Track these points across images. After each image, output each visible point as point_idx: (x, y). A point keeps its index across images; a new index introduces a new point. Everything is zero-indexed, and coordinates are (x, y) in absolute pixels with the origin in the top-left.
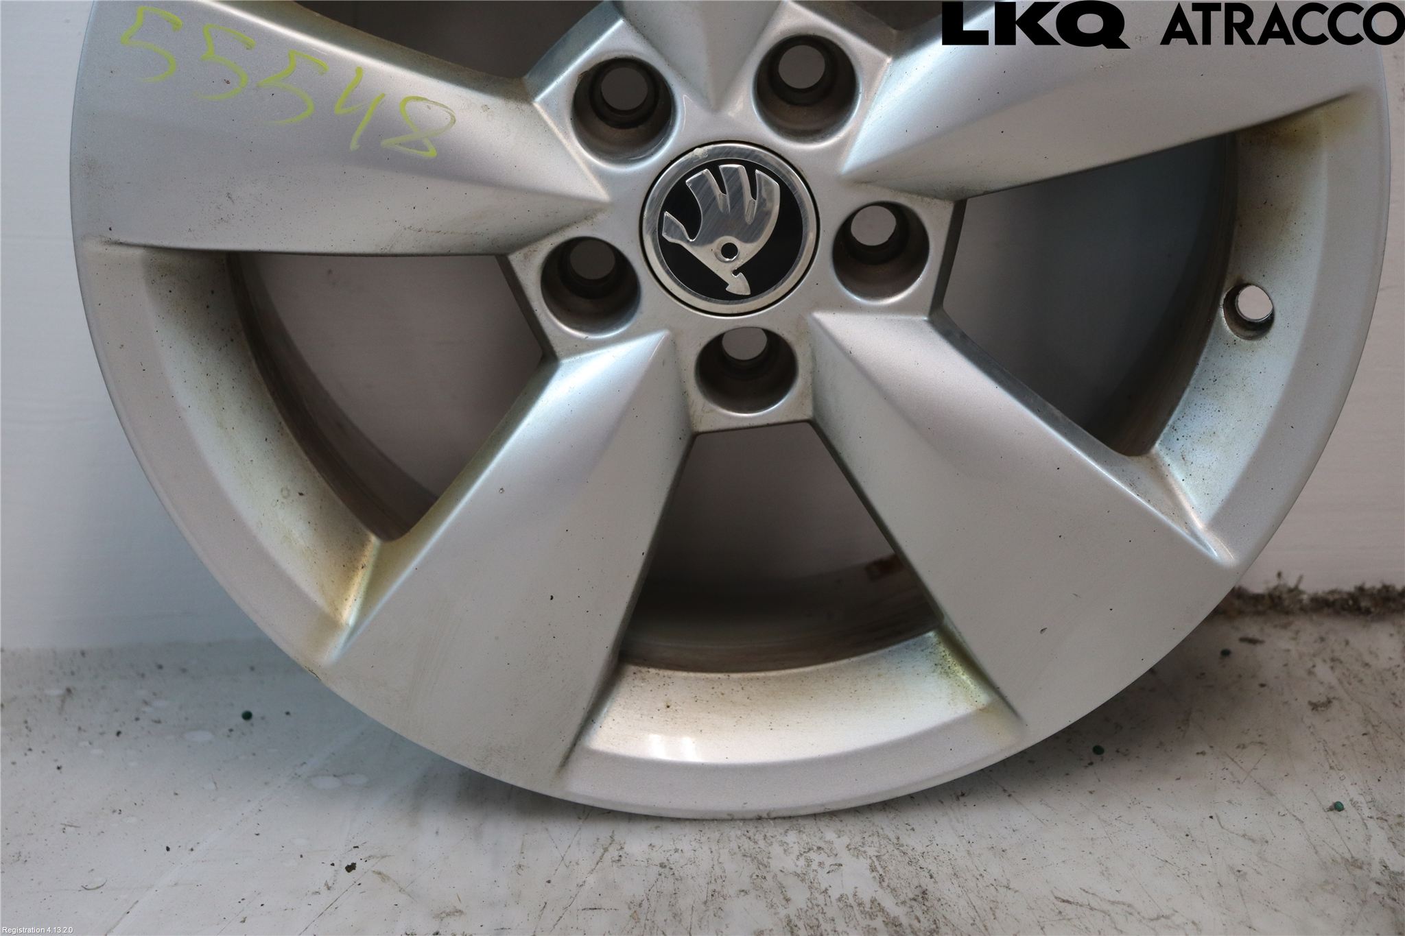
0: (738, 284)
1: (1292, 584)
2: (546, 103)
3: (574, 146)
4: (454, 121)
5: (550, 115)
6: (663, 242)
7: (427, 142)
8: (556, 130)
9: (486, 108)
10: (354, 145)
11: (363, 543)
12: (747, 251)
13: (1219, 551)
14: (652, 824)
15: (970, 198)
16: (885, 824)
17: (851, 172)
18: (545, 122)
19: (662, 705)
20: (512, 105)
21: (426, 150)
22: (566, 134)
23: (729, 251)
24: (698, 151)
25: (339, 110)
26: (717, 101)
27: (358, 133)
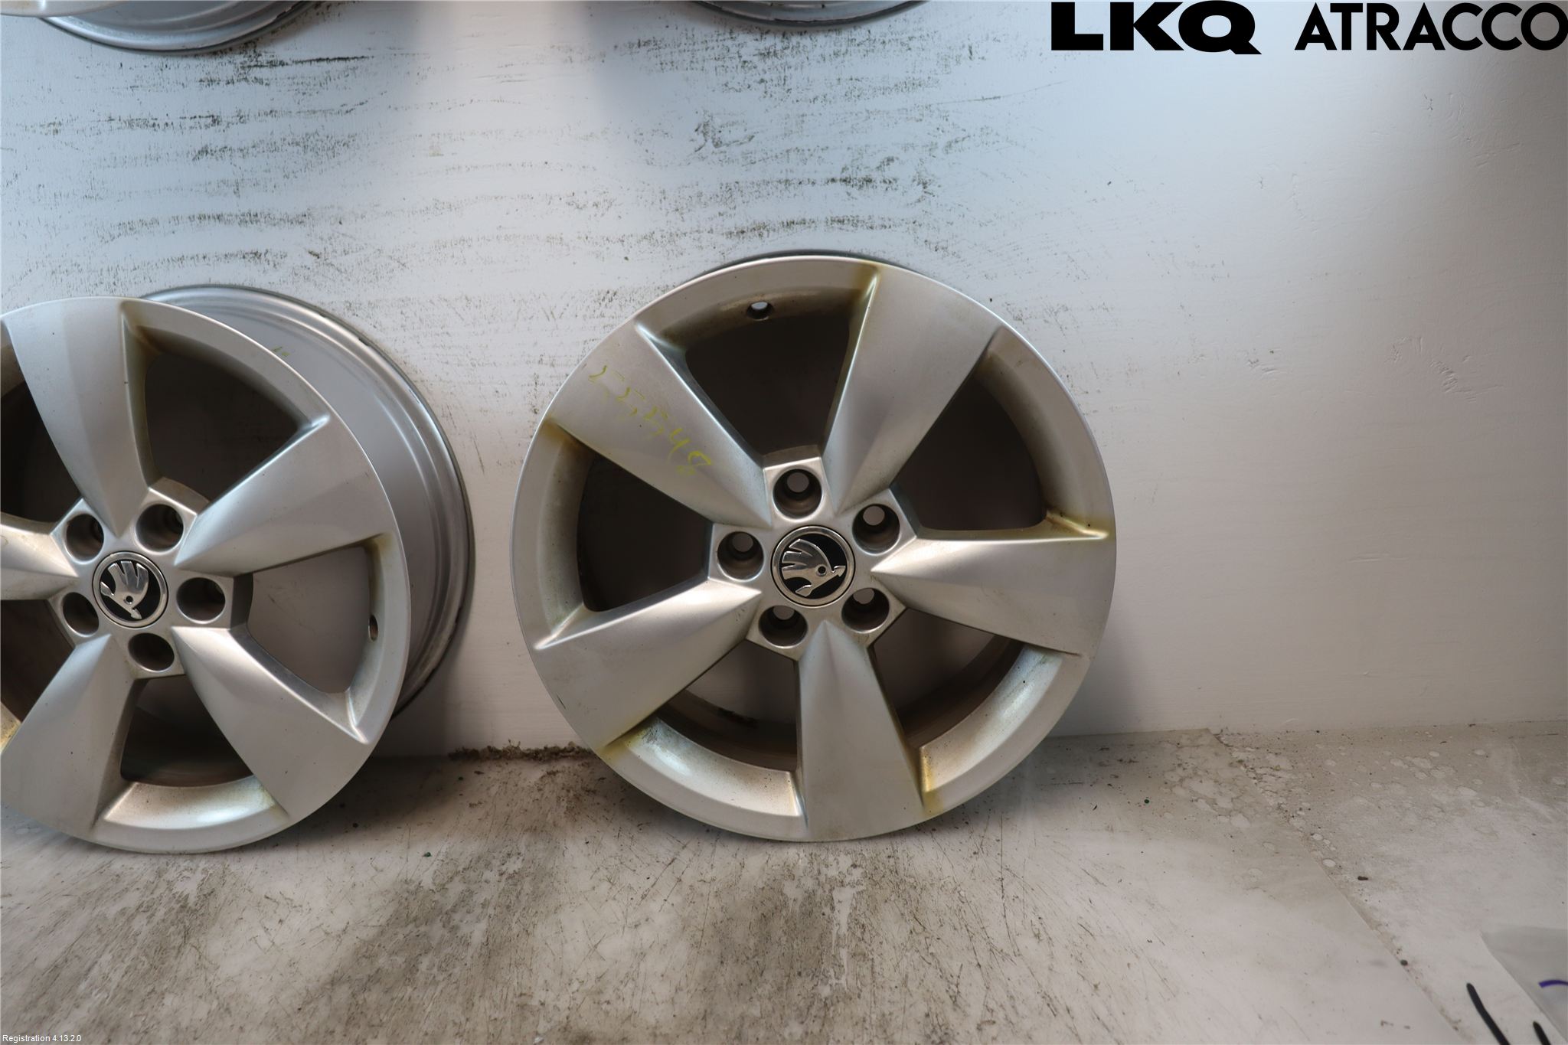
0: (135, 614)
2: (56, 533)
3: (66, 553)
4: (7, 542)
5: (56, 537)
6: (102, 595)
8: (59, 544)
12: (138, 598)
15: (240, 575)
17: (181, 564)
18: (54, 542)
23: (129, 599)
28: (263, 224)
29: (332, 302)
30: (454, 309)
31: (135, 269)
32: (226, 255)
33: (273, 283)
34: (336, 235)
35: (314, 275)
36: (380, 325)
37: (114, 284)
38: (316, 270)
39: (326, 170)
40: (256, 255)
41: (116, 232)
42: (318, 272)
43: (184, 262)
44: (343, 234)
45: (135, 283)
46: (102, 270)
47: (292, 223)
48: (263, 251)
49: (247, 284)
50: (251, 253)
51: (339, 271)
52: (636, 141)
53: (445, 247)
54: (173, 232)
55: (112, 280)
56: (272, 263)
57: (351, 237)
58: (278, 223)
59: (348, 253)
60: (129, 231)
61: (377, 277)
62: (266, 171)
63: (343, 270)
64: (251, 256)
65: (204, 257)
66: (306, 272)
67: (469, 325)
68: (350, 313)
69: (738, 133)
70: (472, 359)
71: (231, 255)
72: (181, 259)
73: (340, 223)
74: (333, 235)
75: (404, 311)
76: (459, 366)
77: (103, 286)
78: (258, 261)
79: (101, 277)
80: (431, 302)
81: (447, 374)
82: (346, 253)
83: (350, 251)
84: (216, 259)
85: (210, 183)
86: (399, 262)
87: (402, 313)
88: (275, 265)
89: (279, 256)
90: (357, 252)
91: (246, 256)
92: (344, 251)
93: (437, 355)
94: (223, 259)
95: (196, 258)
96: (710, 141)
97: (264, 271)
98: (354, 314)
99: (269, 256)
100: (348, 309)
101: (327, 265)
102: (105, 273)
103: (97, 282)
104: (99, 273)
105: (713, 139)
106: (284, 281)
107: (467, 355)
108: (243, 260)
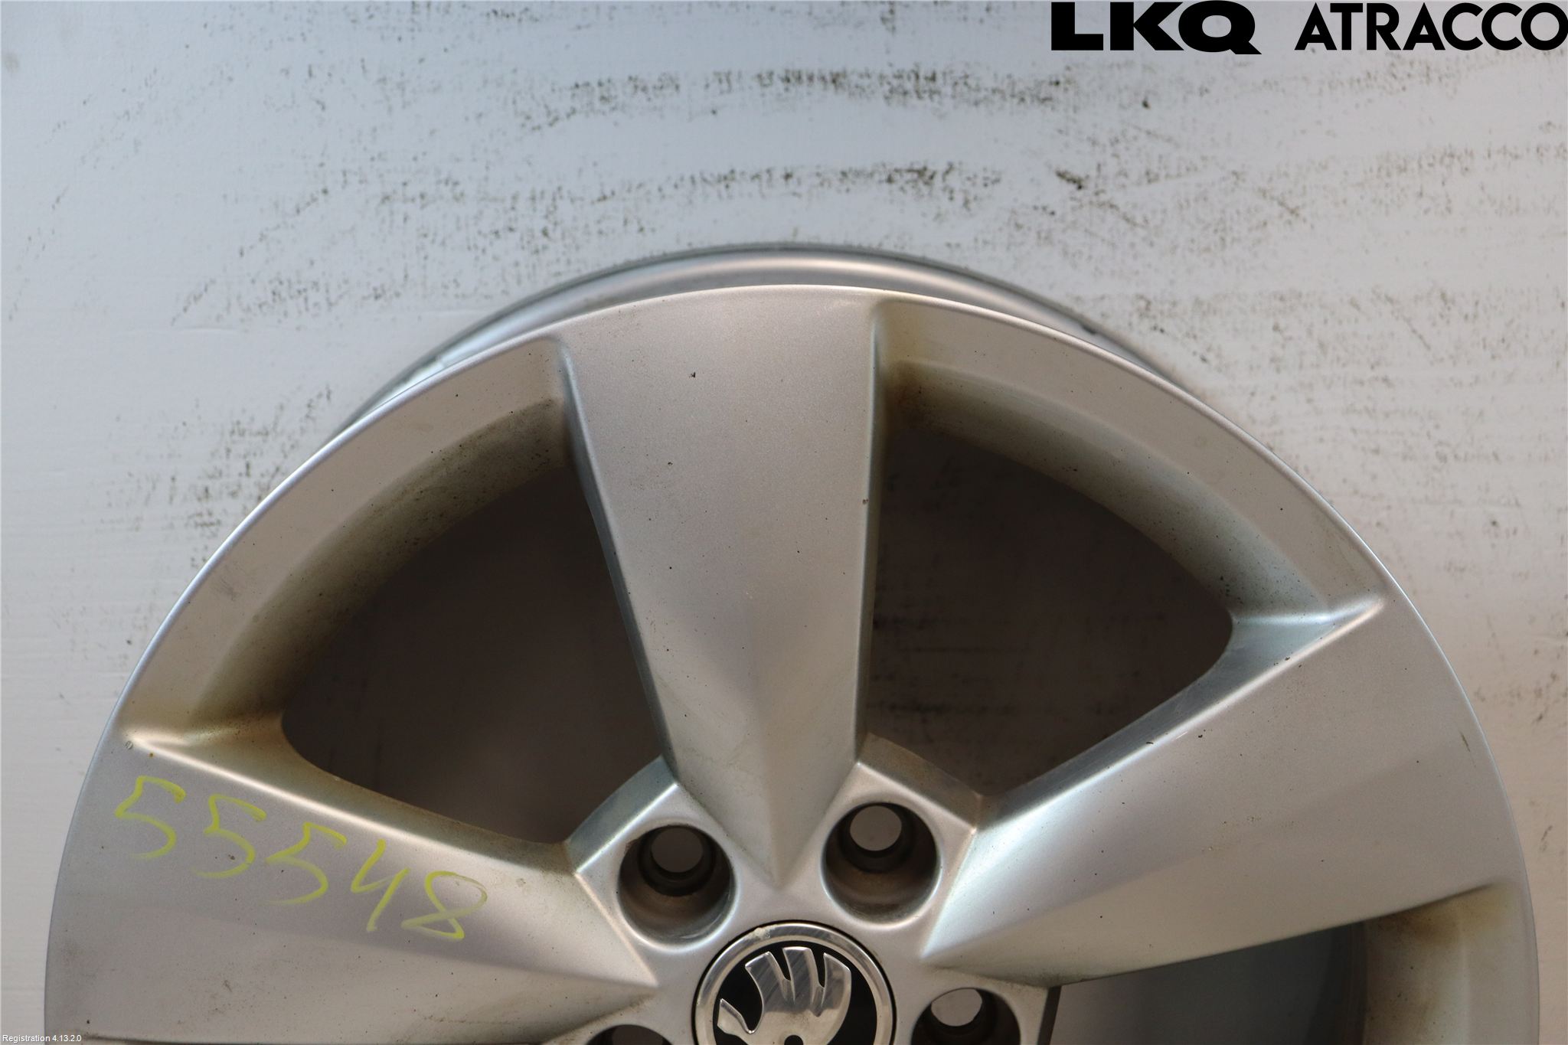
2: (589, 874)
3: (620, 925)
4: (485, 897)
5: (594, 888)
6: (717, 1030)
7: (453, 922)
8: (599, 905)
9: (521, 882)
10: (371, 926)
15: (1066, 984)
17: (932, 956)
18: (587, 896)
20: (551, 877)
21: (453, 930)
22: (610, 909)
23: (793, 1042)
24: (759, 932)
25: (356, 887)
26: (783, 874)
27: (376, 914)
28: (948, 102)
29: (1103, 298)
30: (1408, 321)
31: (604, 198)
32: (844, 174)
33: (958, 245)
34: (1132, 132)
35: (1064, 231)
36: (1219, 356)
37: (545, 233)
38: (1070, 218)
40: (923, 175)
41: (563, 105)
42: (1074, 223)
43: (733, 185)
44: (1148, 133)
45: (600, 232)
46: (515, 198)
47: (1022, 100)
48: (942, 167)
49: (889, 247)
50: (910, 171)
51: (1127, 220)
53: (1402, 170)
54: (714, 112)
55: (539, 224)
56: (959, 198)
57: (1169, 140)
58: (986, 98)
59: (1157, 178)
60: (597, 104)
61: (1223, 239)
63: (1139, 220)
64: (909, 176)
65: (788, 176)
66: (1046, 222)
67: (1442, 360)
68: (1146, 324)
70: (1440, 443)
71: (858, 174)
72: (727, 179)
73: (1145, 105)
74: (1124, 133)
75: (1282, 325)
76: (1405, 458)
77: (516, 236)
78: (925, 190)
79: (512, 214)
80: (1354, 304)
81: (1374, 477)
82: (1150, 177)
83: (1163, 173)
84: (817, 181)
86: (1281, 204)
87: (1276, 328)
88: (966, 203)
89: (980, 181)
90: (1179, 176)
91: (897, 177)
92: (1148, 173)
93: (1354, 431)
94: (836, 183)
95: (765, 177)
97: (938, 215)
98: (1155, 328)
99: (954, 180)
100: (1141, 315)
101: (1101, 205)
102: (522, 205)
103: (500, 225)
104: (508, 203)
106: (985, 242)
107: (1429, 435)
108: (886, 186)
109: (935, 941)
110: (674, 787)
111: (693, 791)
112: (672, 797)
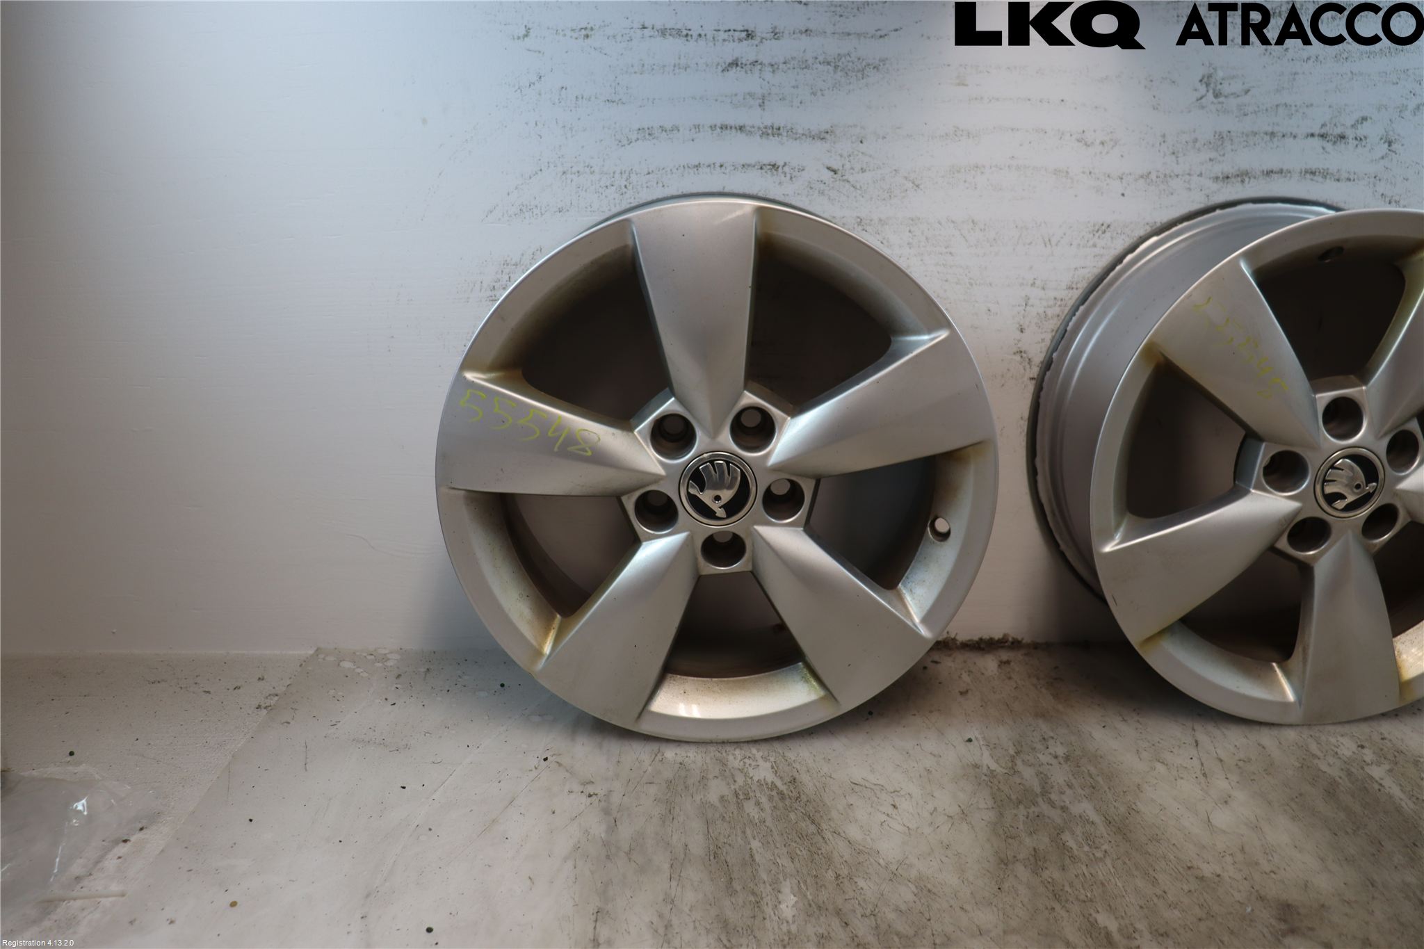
0: (720, 513)
1: (953, 637)
2: (640, 432)
3: (651, 451)
4: (599, 439)
5: (641, 437)
6: (688, 493)
7: (587, 449)
8: (643, 444)
9: (613, 434)
10: (556, 449)
11: (554, 618)
13: (924, 631)
14: (677, 744)
15: (824, 477)
16: (777, 746)
17: (772, 466)
18: (639, 441)
19: (682, 692)
20: (625, 433)
21: (586, 451)
22: (648, 446)
23: (718, 498)
24: (705, 455)
25: (550, 434)
26: (714, 433)
27: (558, 444)
28: (785, 138)
29: (843, 217)
30: (960, 230)
31: (649, 173)
32: (743, 165)
33: (788, 195)
34: (856, 153)
35: (829, 190)
36: (888, 242)
37: (626, 187)
38: (831, 185)
39: (853, 90)
40: (774, 166)
41: (634, 137)
42: (833, 187)
43: (700, 169)
44: (862, 153)
45: (647, 187)
46: (614, 173)
47: (814, 138)
48: (781, 164)
49: (760, 194)
50: (770, 165)
51: (854, 187)
52: (1145, 87)
53: (959, 172)
54: (693, 140)
55: (623, 183)
56: (788, 176)
57: (870, 156)
58: (799, 137)
59: (865, 171)
60: (647, 136)
61: (890, 196)
62: (794, 87)
63: (858, 187)
64: (769, 167)
65: (721, 166)
66: (822, 186)
67: (972, 246)
68: (860, 228)
69: (1236, 87)
70: (971, 279)
71: (749, 165)
72: (697, 166)
73: (861, 142)
74: (853, 152)
75: (912, 230)
76: (957, 284)
77: (614, 188)
78: (775, 172)
79: (613, 179)
80: (940, 223)
81: (945, 291)
82: (863, 171)
83: (868, 169)
84: (733, 168)
85: (736, 95)
86: (913, 183)
87: (910, 231)
88: (791, 178)
89: (796, 170)
90: (874, 170)
91: (764, 167)
92: (862, 169)
93: (938, 272)
94: (740, 168)
95: (712, 166)
96: (1211, 91)
97: (780, 183)
98: (863, 230)
99: (786, 169)
100: (858, 225)
101: (844, 181)
102: (617, 175)
103: (608, 184)
104: (612, 175)
105: (1214, 91)
106: (798, 194)
107: (966, 275)
108: (759, 170)
109: (772, 460)
110: (673, 399)
111: (681, 401)
112: (672, 403)
